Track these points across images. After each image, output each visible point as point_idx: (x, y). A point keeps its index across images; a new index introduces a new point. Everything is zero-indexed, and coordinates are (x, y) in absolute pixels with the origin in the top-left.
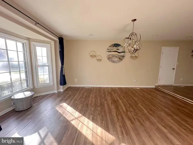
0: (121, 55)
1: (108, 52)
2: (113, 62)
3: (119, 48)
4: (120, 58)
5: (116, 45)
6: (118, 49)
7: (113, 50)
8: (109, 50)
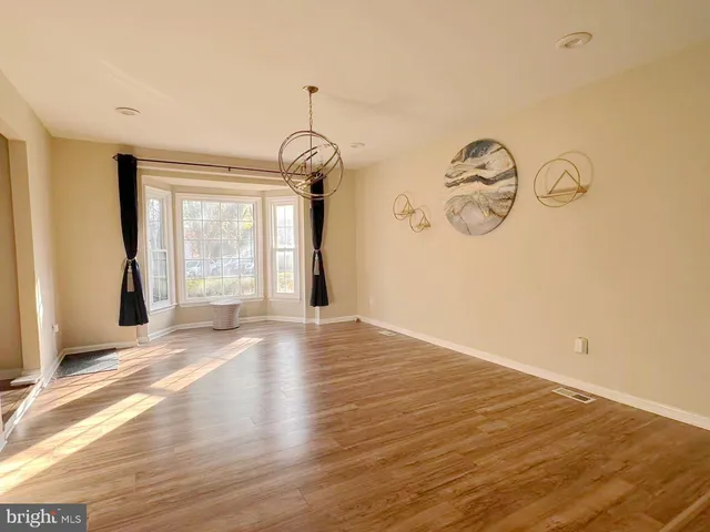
0: (497, 193)
1: (449, 186)
2: (468, 231)
3: (486, 158)
4: (491, 211)
5: (477, 148)
6: (483, 167)
7: (465, 176)
8: (449, 177)
